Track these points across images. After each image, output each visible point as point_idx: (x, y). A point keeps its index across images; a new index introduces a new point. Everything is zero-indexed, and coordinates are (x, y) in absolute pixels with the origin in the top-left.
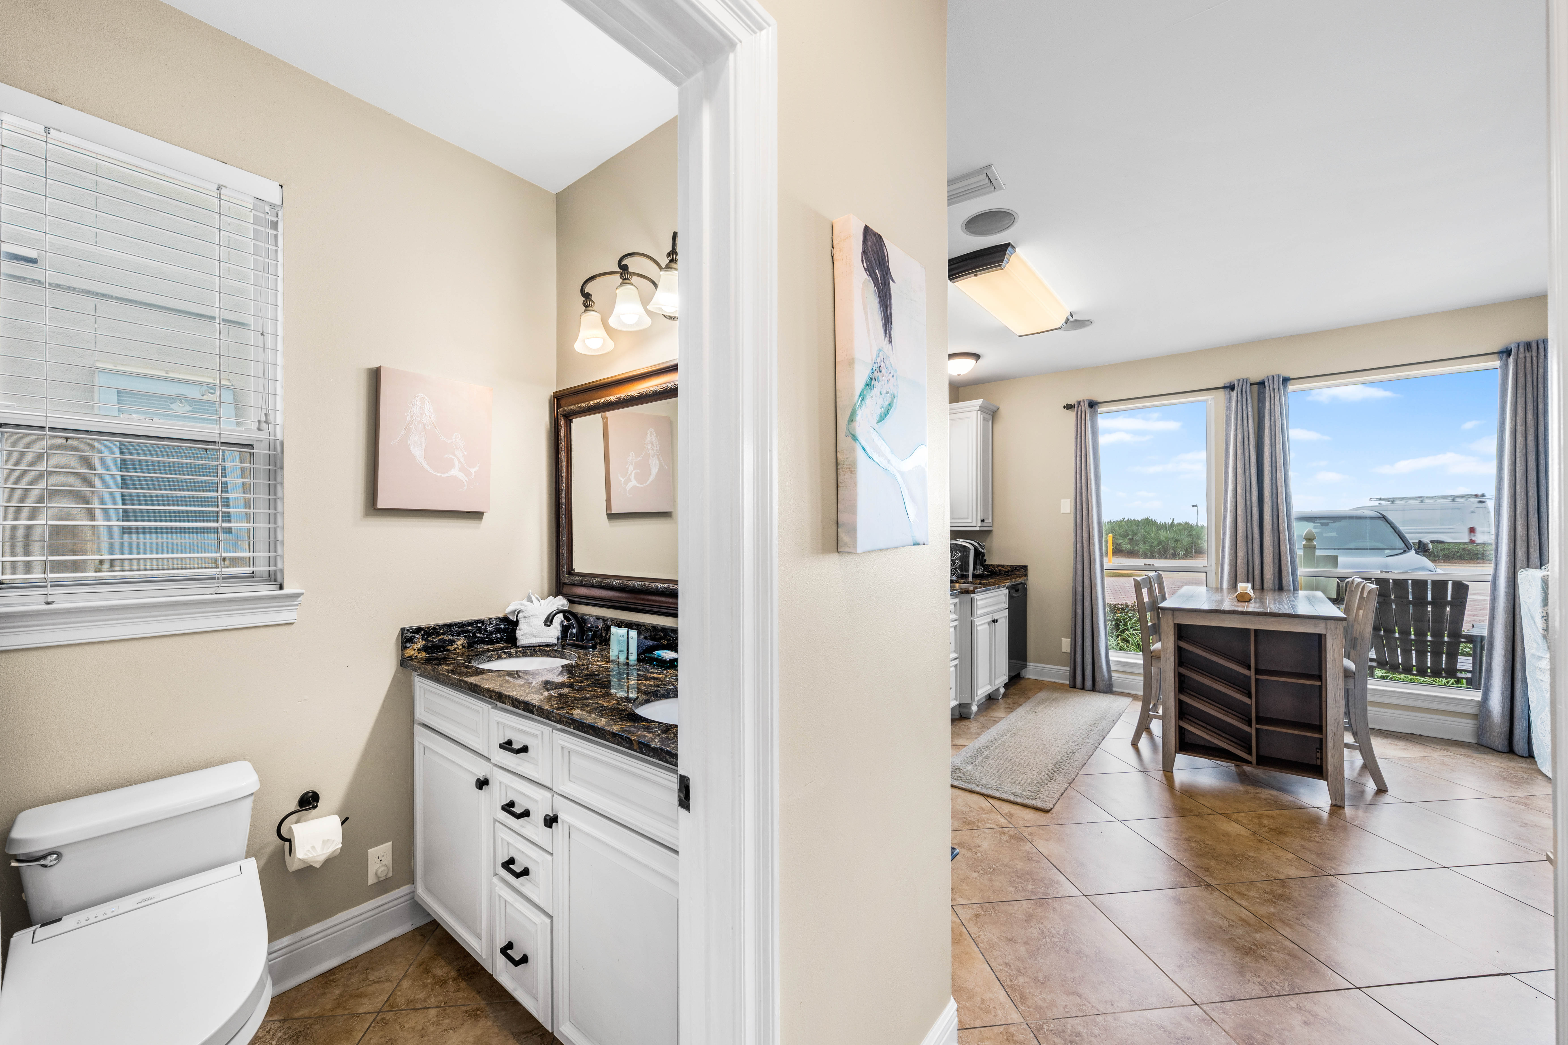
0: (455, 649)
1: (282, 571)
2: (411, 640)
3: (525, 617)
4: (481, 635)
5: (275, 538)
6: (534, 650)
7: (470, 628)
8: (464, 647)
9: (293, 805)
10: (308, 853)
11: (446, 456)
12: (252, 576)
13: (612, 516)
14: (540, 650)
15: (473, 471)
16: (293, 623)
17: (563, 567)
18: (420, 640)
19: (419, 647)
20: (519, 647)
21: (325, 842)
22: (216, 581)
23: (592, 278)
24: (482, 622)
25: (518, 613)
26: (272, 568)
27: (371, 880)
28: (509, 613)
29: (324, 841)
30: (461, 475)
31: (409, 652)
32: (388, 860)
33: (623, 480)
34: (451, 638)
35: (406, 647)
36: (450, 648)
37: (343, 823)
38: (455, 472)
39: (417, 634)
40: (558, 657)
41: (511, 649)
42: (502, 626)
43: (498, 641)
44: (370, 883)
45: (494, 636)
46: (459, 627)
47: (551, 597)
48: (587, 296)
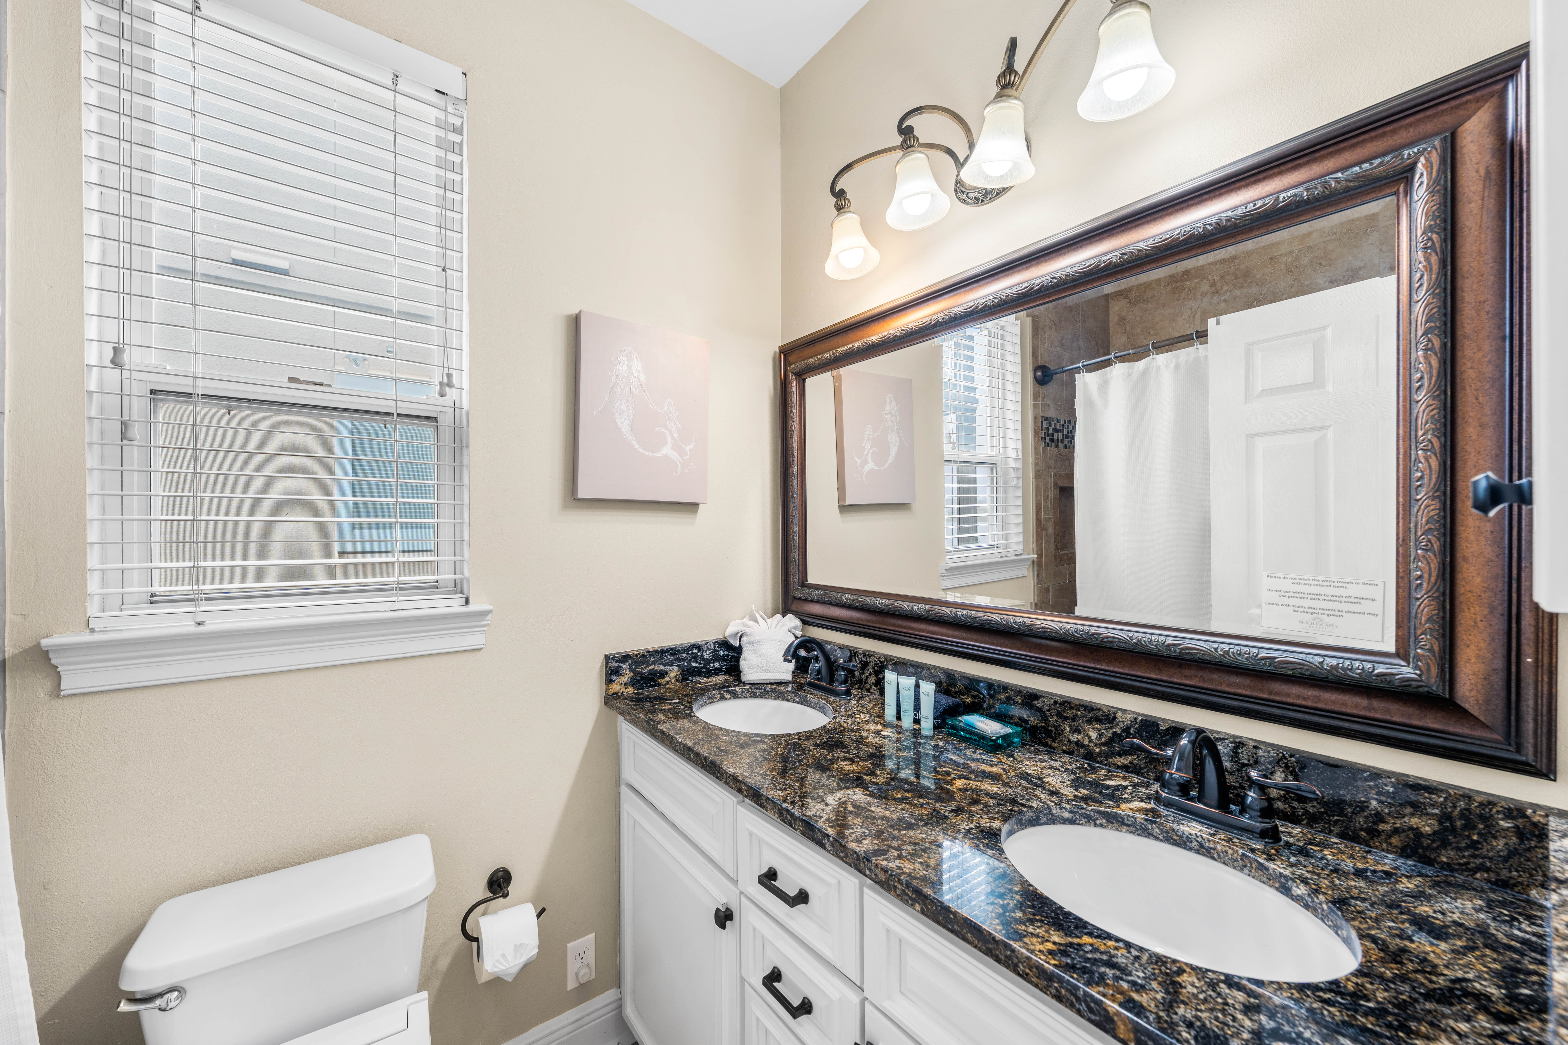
0: (667, 683)
1: (468, 580)
2: (616, 672)
3: (751, 643)
4: (697, 665)
5: (462, 537)
6: (765, 689)
7: (684, 655)
8: (677, 680)
9: (480, 891)
10: (497, 964)
11: (657, 429)
12: (435, 586)
13: (845, 508)
14: (772, 690)
15: (688, 448)
16: (481, 649)
17: (794, 576)
18: (628, 672)
19: (626, 680)
20: (744, 684)
21: (517, 948)
22: (394, 592)
23: (849, 167)
24: (698, 647)
25: (741, 637)
26: (458, 576)
27: (571, 985)
28: (729, 636)
29: (516, 946)
30: (674, 455)
31: (615, 687)
32: (591, 957)
33: (859, 461)
34: (663, 668)
35: (611, 681)
36: (662, 681)
37: (539, 916)
38: (667, 450)
39: (624, 662)
40: (797, 702)
41: (735, 686)
42: (721, 653)
43: (716, 672)
44: (570, 988)
45: (712, 665)
46: (672, 654)
47: (779, 616)
48: (839, 195)
